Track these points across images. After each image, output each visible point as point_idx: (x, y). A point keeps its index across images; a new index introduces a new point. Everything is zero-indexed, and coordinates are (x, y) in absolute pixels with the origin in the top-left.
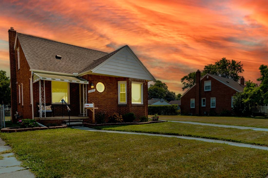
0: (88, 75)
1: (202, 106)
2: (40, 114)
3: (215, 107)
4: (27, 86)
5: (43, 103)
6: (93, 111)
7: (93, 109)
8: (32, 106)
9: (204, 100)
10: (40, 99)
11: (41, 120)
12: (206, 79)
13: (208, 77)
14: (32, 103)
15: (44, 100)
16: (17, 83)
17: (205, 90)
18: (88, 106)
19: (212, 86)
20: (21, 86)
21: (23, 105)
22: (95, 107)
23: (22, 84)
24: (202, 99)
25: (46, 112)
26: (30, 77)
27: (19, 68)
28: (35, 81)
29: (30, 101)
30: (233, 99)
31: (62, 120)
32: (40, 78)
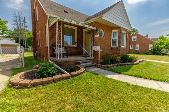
0: (95, 22)
1: (131, 49)
2: (57, 55)
3: (138, 49)
4: (43, 32)
5: (60, 44)
6: (99, 53)
7: (99, 51)
8: (48, 47)
9: (132, 46)
10: (57, 41)
11: (58, 62)
12: (134, 35)
13: (135, 34)
14: (48, 44)
15: (61, 42)
16: (36, 32)
17: (133, 41)
18: (96, 48)
19: (137, 39)
20: (39, 33)
21: (40, 46)
22: (100, 49)
23: (40, 31)
24: (131, 45)
25: (62, 53)
26: (46, 23)
27: (37, 20)
28: (52, 24)
29: (46, 43)
30: (151, 46)
31: (76, 61)
32: (57, 19)
